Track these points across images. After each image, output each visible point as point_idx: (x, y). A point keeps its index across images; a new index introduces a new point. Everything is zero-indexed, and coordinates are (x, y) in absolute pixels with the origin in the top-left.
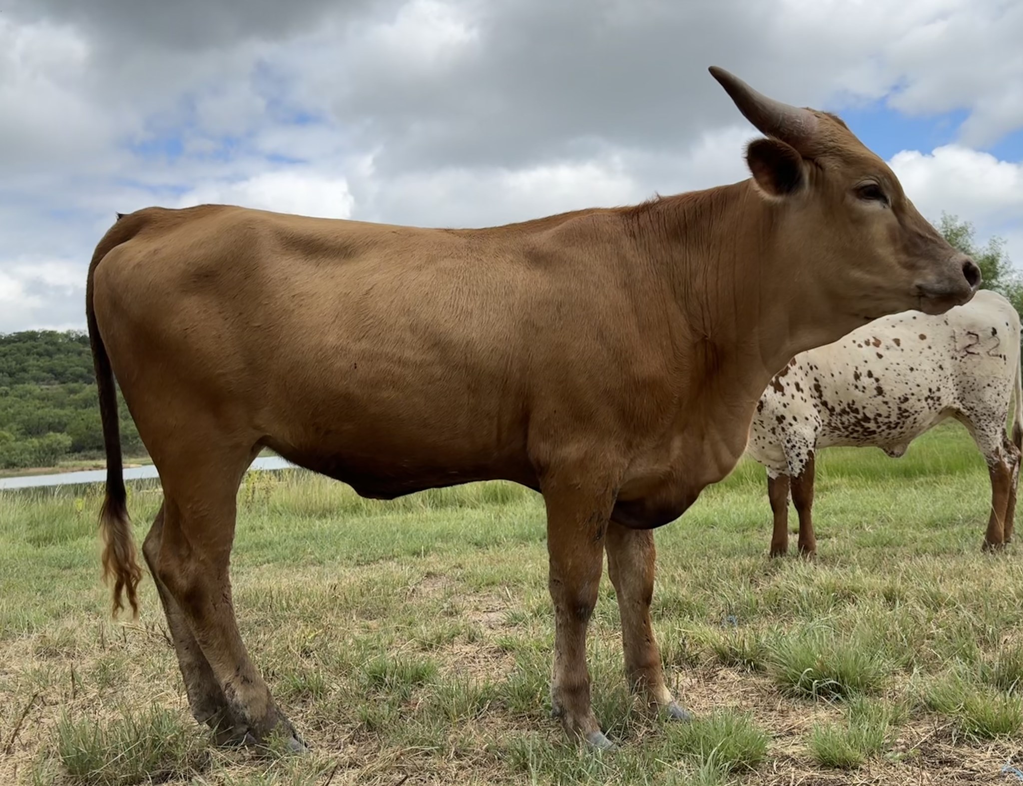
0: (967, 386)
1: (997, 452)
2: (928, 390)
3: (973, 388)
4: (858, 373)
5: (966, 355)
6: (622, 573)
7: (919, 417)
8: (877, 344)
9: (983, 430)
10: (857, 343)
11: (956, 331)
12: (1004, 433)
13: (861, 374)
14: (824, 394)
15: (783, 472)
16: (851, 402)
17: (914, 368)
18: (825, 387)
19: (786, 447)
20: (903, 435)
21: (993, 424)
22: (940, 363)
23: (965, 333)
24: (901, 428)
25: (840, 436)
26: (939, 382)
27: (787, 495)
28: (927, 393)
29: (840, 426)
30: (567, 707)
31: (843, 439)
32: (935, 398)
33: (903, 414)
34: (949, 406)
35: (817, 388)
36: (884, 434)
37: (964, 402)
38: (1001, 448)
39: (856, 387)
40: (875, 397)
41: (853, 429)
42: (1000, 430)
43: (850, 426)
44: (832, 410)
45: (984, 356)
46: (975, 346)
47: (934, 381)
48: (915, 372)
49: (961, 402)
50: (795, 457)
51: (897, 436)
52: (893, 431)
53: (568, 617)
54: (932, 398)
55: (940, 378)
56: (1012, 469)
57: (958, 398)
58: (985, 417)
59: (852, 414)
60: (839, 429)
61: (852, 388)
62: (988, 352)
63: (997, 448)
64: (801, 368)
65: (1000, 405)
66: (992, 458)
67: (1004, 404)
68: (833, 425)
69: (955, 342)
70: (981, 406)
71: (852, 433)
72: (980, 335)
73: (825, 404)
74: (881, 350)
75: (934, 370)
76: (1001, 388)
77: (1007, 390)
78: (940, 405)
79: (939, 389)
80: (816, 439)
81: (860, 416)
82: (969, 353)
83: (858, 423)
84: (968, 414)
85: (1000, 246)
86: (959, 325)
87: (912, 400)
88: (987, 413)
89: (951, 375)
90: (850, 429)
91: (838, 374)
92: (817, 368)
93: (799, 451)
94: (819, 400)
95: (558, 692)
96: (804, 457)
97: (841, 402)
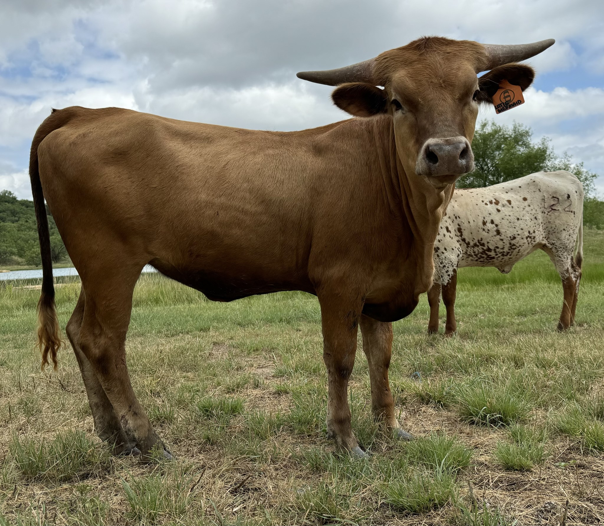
0: (551, 230)
1: (567, 270)
2: (528, 232)
3: (554, 231)
4: (485, 221)
5: (551, 211)
6: (371, 348)
7: (522, 249)
8: (497, 203)
9: (560, 257)
10: (485, 202)
11: (545, 195)
12: (572, 259)
13: (487, 222)
14: (463, 234)
15: (437, 282)
16: (480, 239)
17: (520, 218)
18: (465, 230)
19: (439, 267)
20: (511, 259)
21: (565, 254)
22: (535, 215)
23: (551, 197)
24: (510, 255)
25: (472, 260)
26: (535, 227)
27: (439, 296)
28: (527, 234)
29: (473, 254)
30: (337, 432)
31: (475, 262)
32: (532, 238)
33: (512, 247)
34: (540, 242)
35: (460, 230)
36: (500, 259)
37: (548, 240)
38: (570, 268)
39: (484, 230)
40: (495, 236)
41: (480, 256)
42: (569, 257)
43: (478, 254)
44: (468, 244)
45: (562, 211)
46: (557, 205)
47: (532, 226)
48: (520, 221)
49: (547, 240)
50: (445, 273)
51: (507, 260)
52: (505, 257)
53: (336, 376)
54: (530, 237)
55: (535, 225)
56: (576, 281)
57: (545, 237)
58: (561, 249)
59: (480, 247)
60: (472, 256)
61: (481, 230)
62: (564, 209)
63: (568, 268)
64: (450, 218)
65: (571, 242)
66: (565, 275)
67: (573, 241)
68: (468, 253)
69: (545, 202)
70: (559, 242)
71: (479, 258)
72: (560, 198)
73: (464, 240)
74: (499, 207)
75: (531, 220)
76: (571, 231)
77: (575, 233)
78: (535, 241)
79: (534, 232)
80: (458, 262)
81: (485, 248)
82: (553, 209)
83: (484, 252)
84: (551, 247)
85: (548, 142)
86: (548, 192)
87: (518, 238)
88: (562, 247)
89: (542, 223)
90: (478, 256)
91: (473, 222)
92: (459, 218)
93: (447, 269)
94: (460, 237)
95: (331, 423)
96: (451, 273)
97: (474, 239)
